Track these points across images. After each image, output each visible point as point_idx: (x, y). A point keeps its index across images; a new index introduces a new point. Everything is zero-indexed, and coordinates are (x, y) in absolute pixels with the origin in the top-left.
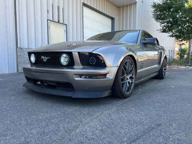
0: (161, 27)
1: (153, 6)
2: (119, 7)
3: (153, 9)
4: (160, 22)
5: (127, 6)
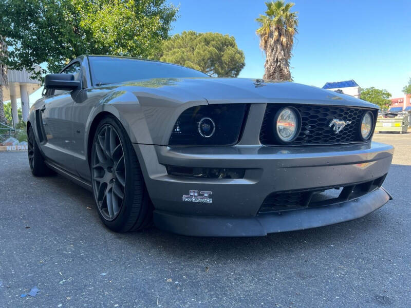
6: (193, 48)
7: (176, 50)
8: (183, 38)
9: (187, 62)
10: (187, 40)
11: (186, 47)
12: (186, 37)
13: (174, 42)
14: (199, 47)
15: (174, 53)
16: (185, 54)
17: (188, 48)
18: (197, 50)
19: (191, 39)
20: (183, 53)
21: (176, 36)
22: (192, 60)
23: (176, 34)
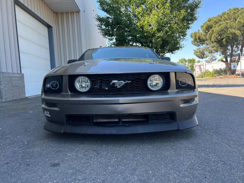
0: (109, 45)
1: (98, 19)
2: (56, 13)
3: (98, 23)
4: (108, 38)
5: (67, 13)
6: (236, 19)
7: (221, 23)
8: (228, 13)
9: (230, 29)
10: (231, 14)
11: (230, 19)
12: (231, 12)
13: (221, 18)
14: (240, 17)
15: (220, 25)
16: (229, 24)
17: (232, 20)
18: (238, 20)
19: (234, 13)
20: (227, 24)
21: (223, 13)
22: (234, 28)
23: (223, 12)
